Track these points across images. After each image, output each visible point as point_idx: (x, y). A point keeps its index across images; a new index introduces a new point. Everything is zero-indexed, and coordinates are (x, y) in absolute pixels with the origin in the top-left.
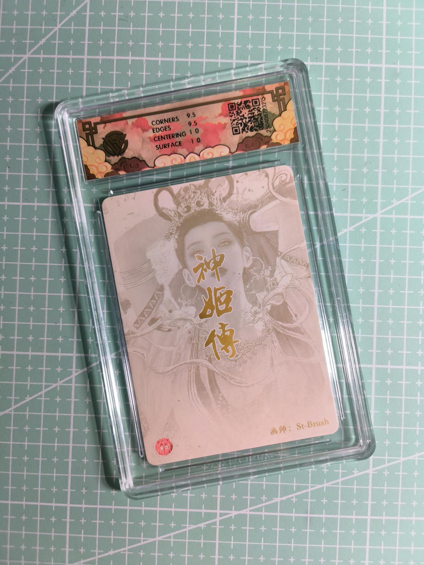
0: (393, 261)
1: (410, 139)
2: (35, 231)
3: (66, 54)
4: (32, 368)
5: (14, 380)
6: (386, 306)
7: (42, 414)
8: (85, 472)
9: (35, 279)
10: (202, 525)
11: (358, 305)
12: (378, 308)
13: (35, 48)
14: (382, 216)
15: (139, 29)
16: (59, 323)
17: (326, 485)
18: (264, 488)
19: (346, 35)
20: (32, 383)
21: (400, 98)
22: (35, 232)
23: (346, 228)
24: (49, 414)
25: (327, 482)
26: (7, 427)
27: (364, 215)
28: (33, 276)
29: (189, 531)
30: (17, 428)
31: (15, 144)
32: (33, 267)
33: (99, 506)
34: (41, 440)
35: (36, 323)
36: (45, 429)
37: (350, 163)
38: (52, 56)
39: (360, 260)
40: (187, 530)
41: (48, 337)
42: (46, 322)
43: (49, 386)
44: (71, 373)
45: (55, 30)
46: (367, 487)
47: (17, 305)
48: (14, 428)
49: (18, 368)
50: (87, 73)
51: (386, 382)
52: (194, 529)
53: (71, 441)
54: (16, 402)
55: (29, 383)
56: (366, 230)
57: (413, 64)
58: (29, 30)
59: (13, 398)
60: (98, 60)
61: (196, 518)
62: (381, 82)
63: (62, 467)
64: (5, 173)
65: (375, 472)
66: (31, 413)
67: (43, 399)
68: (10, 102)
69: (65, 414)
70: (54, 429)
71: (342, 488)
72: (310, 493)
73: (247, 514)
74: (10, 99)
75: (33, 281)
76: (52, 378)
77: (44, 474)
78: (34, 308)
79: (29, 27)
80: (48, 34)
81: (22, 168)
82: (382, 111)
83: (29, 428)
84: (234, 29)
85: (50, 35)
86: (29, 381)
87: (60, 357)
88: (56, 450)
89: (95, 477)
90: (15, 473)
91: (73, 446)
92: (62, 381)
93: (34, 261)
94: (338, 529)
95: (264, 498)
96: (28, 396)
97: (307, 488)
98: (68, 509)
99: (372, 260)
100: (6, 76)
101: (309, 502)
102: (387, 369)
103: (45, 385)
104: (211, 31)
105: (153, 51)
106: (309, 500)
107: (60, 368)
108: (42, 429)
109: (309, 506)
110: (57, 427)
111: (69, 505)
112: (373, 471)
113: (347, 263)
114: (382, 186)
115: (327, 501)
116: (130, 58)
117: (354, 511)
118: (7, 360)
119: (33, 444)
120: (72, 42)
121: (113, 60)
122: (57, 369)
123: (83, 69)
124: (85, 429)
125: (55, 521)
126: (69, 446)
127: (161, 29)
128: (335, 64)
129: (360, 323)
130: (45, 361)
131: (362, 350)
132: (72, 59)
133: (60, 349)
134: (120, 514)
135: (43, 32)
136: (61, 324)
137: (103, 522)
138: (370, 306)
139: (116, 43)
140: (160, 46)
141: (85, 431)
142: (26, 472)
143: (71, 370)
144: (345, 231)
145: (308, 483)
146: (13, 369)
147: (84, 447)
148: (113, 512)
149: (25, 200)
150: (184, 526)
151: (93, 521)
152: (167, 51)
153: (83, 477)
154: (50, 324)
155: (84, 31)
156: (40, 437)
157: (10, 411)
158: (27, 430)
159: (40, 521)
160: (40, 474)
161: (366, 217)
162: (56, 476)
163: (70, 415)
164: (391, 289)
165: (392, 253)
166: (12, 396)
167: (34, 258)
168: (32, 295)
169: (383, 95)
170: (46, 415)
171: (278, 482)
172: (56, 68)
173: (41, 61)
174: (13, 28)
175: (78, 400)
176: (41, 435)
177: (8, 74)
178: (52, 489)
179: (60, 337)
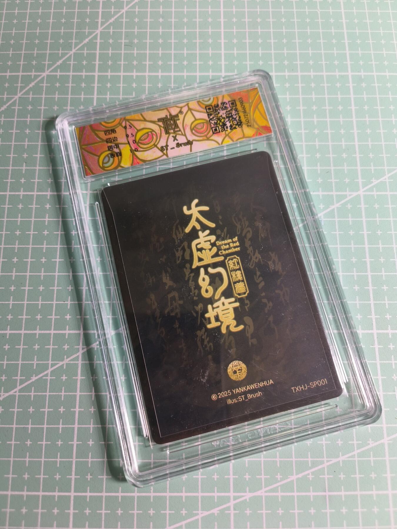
0: (379, 232)
1: (380, 129)
2: (47, 217)
3: (79, 72)
4: (39, 347)
5: (20, 359)
6: (379, 274)
7: (48, 394)
8: (90, 456)
9: (46, 260)
10: (216, 511)
11: (353, 274)
12: (372, 275)
13: (53, 68)
14: (364, 193)
15: (142, 52)
16: (68, 301)
17: (341, 458)
18: (278, 466)
19: (316, 52)
20: (38, 362)
21: (367, 98)
23: (333, 204)
24: (54, 394)
25: (342, 455)
26: (11, 410)
27: (348, 193)
28: (44, 258)
29: (202, 518)
30: (22, 410)
31: (32, 143)
32: (45, 249)
33: (104, 494)
34: (46, 422)
35: (44, 302)
36: (50, 410)
37: (331, 150)
38: (68, 74)
39: (349, 233)
40: (199, 517)
41: (56, 315)
42: (55, 300)
43: (55, 364)
44: (78, 350)
45: (70, 54)
46: (383, 458)
47: (27, 285)
48: (18, 410)
49: (25, 347)
50: (97, 86)
51: (389, 346)
52: (207, 515)
53: (76, 421)
54: (22, 382)
55: (35, 362)
56: (351, 206)
57: (375, 72)
58: (48, 54)
59: (19, 378)
60: (107, 76)
61: (209, 504)
62: (349, 86)
63: (67, 451)
64: (22, 168)
65: (390, 442)
66: (36, 394)
67: (49, 378)
68: (30, 110)
69: (70, 394)
70: (59, 410)
71: (358, 461)
72: (326, 469)
73: (262, 496)
74: (30, 108)
75: (44, 262)
76: (58, 355)
77: (47, 460)
78: (44, 288)
79: (48, 52)
80: (64, 56)
81: (38, 163)
82: (353, 108)
83: (34, 410)
84: (221, 50)
85: (66, 57)
86: (35, 361)
87: (67, 334)
88: (60, 432)
89: (100, 461)
90: (16, 459)
91: (78, 427)
92: (69, 359)
93: (45, 244)
94: (359, 507)
96: (34, 375)
97: (322, 463)
98: (72, 498)
100: (26, 89)
101: (326, 479)
102: (388, 334)
103: (52, 364)
104: (202, 52)
105: (154, 68)
106: (326, 476)
107: (67, 346)
108: (46, 410)
109: (326, 482)
110: (62, 407)
111: (72, 494)
112: (388, 441)
113: (338, 236)
114: (362, 168)
115: (344, 476)
116: (135, 74)
117: (374, 486)
118: (15, 340)
119: (38, 426)
120: (85, 63)
121: (120, 76)
122: (63, 347)
123: (94, 83)
124: (91, 408)
125: (57, 513)
126: (74, 428)
127: (160, 52)
128: (309, 74)
129: (357, 290)
130: (52, 339)
131: (361, 317)
132: (85, 75)
133: (67, 326)
134: (127, 503)
135: (60, 55)
136: (69, 303)
137: (109, 512)
138: (364, 274)
139: (122, 63)
140: (160, 65)
141: (91, 411)
142: (29, 458)
143: (77, 347)
144: (332, 207)
145: (323, 457)
146: (20, 348)
147: (90, 427)
148: (120, 500)
149: (39, 190)
150: (195, 513)
151: (98, 512)
152: (166, 68)
153: (88, 461)
154: (59, 302)
155: (95, 54)
156: (44, 419)
157: (15, 392)
158: (31, 412)
159: (41, 514)
160: (43, 460)
161: (350, 195)
162: (60, 461)
163: (76, 394)
164: (382, 258)
165: (378, 225)
166: (17, 376)
167: (45, 241)
168: (42, 275)
169: (352, 96)
170: (51, 395)
171: (292, 458)
172: (71, 82)
173: (58, 77)
174: (34, 53)
175: (85, 378)
176: (46, 416)
177: (28, 88)
178: (55, 477)
179: (68, 315)
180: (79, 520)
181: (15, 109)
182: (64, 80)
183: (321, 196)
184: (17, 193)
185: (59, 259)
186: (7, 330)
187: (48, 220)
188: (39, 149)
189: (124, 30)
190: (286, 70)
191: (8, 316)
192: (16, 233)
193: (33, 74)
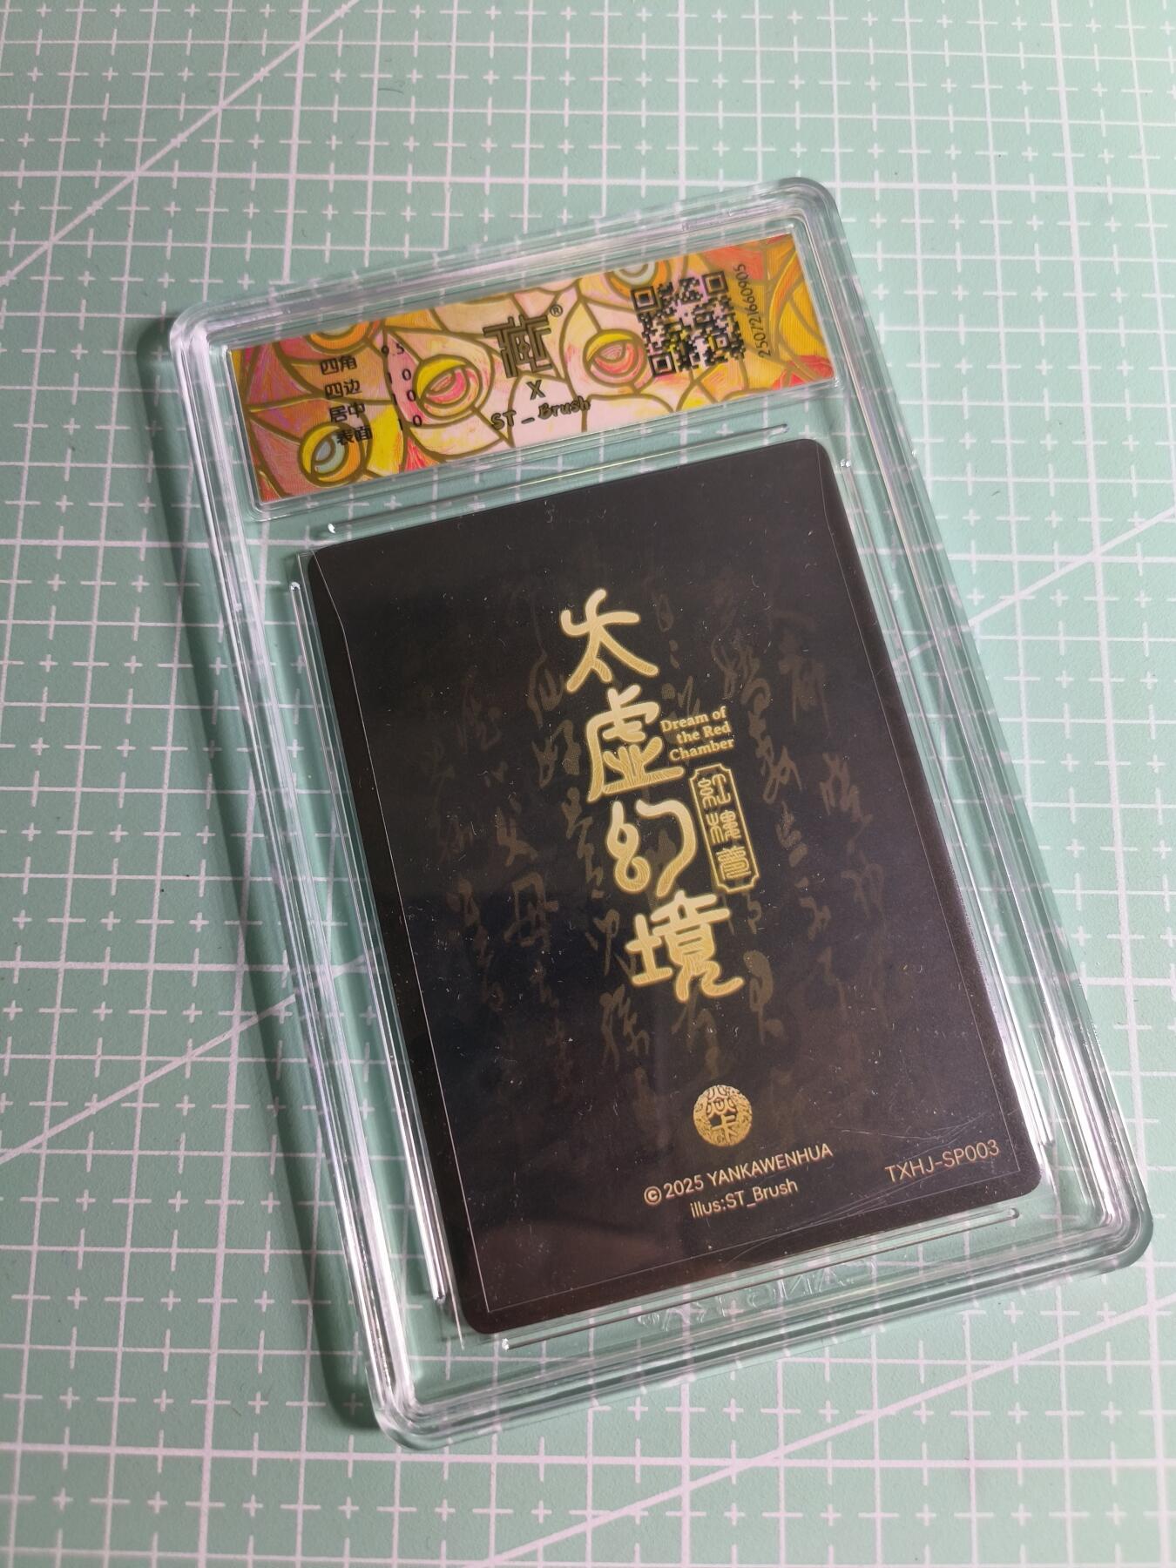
0: (1149, 680)
1: (1159, 363)
2: (137, 615)
3: (240, 170)
4: (110, 1011)
5: (54, 1048)
6: (1145, 806)
7: (136, 1153)
8: (262, 1341)
9: (132, 748)
10: (637, 1510)
11: (1065, 805)
12: (1123, 811)
13: (159, 156)
14: (1108, 559)
15: (432, 110)
16: (198, 874)
17: (1018, 1361)
18: (828, 1379)
19: (970, 119)
20: (107, 1058)
21: (1121, 264)
22: (137, 619)
23: (1012, 592)
24: (157, 1153)
25: (1020, 1352)
26: (24, 1199)
27: (1056, 558)
28: (127, 741)
29: (596, 1530)
30: (57, 1200)
31: (94, 389)
32: (129, 714)
33: (304, 1455)
34: (129, 1236)
35: (127, 877)
36: (143, 1201)
37: (1007, 426)
38: (204, 175)
39: (1058, 679)
40: (587, 1528)
41: (161, 916)
42: (159, 872)
43: (160, 1065)
44: (228, 1023)
45: (213, 113)
46: (1144, 1363)
47: (76, 823)
48: (47, 1199)
49: (67, 1010)
50: (295, 215)
51: (1170, 1027)
52: (610, 1523)
53: (222, 1237)
54: (58, 1115)
55: (98, 1058)
56: (1066, 598)
57: (1147, 184)
58: (143, 114)
59: (48, 1104)
60: (326, 182)
61: (616, 1487)
62: (1069, 227)
63: (192, 1326)
64: (62, 465)
65: (1164, 1313)
66: (100, 1152)
67: (140, 1105)
68: (86, 284)
69: (205, 1154)
70: (171, 1201)
71: (1069, 1370)
72: (970, 1390)
74: (87, 278)
75: (126, 755)
76: (169, 1039)
77: (132, 1350)
78: (125, 833)
79: (144, 106)
80: (195, 121)
81: (111, 450)
82: (1080, 294)
83: (93, 1200)
84: (677, 108)
85: (199, 124)
86: (99, 1051)
87: (195, 976)
88: (173, 1269)
89: (292, 1357)
90: (40, 1347)
91: (226, 1255)
92: (200, 1050)
93: (130, 698)
94: (1068, 1505)
95: (828, 1412)
96: (95, 1096)
97: (960, 1372)
98: (207, 1466)
99: (1092, 680)
100: (77, 221)
101: (971, 1420)
102: (1168, 990)
103: (148, 1063)
104: (619, 113)
105: (470, 161)
106: (971, 1414)
107: (197, 1009)
108: (132, 1201)
109: (971, 1431)
110: (179, 1194)
111: (208, 1453)
112: (1160, 1310)
113: (1022, 688)
114: (1100, 481)
115: (1025, 1413)
116: (410, 178)
117: (1113, 1445)
118: (36, 988)
119: (104, 1249)
120: (256, 141)
121: (364, 184)
122: (185, 1013)
123: (284, 204)
124: (266, 1198)
125: (163, 1509)
126: (214, 1256)
127: (489, 111)
128: (946, 186)
129: (1076, 855)
130: (150, 989)
131: (1089, 936)
132: (257, 180)
133: (197, 950)
134: (373, 1481)
135: (181, 118)
136: (202, 878)
137: (318, 1507)
138: (1099, 806)
139: (372, 143)
140: (489, 150)
141: (267, 1207)
142: (77, 1344)
143: (227, 1013)
144: (1009, 600)
145: (964, 1356)
146: (52, 1015)
147: (262, 1256)
148: (350, 1475)
149: (113, 533)
150: (576, 1516)
151: (284, 1507)
152: (507, 161)
153: (257, 1356)
154: (171, 878)
155: (288, 115)
156: (125, 1228)
157: (37, 1145)
158: (85, 1207)
159: (114, 1509)
160: (120, 1349)
161: (1063, 564)
162: (171, 1354)
163: (221, 1154)
164: (1155, 757)
165: (1147, 659)
166: (44, 1099)
167: (131, 691)
168: (122, 795)
169: (1077, 258)
170: (147, 1156)
171: (870, 1357)
172: (212, 202)
173: (175, 186)
174: (102, 110)
175: (247, 1107)
176: (130, 1221)
177: (83, 216)
178: (156, 1401)
179: (200, 916)
180: (227, 1532)
181: (41, 282)
182: (193, 192)
183: (974, 565)
184: (46, 543)
185: (174, 745)
186: (13, 958)
187: (141, 627)
188: (115, 406)
189: (378, 43)
190: (877, 174)
191: (17, 915)
192: (42, 663)
193: (98, 174)
